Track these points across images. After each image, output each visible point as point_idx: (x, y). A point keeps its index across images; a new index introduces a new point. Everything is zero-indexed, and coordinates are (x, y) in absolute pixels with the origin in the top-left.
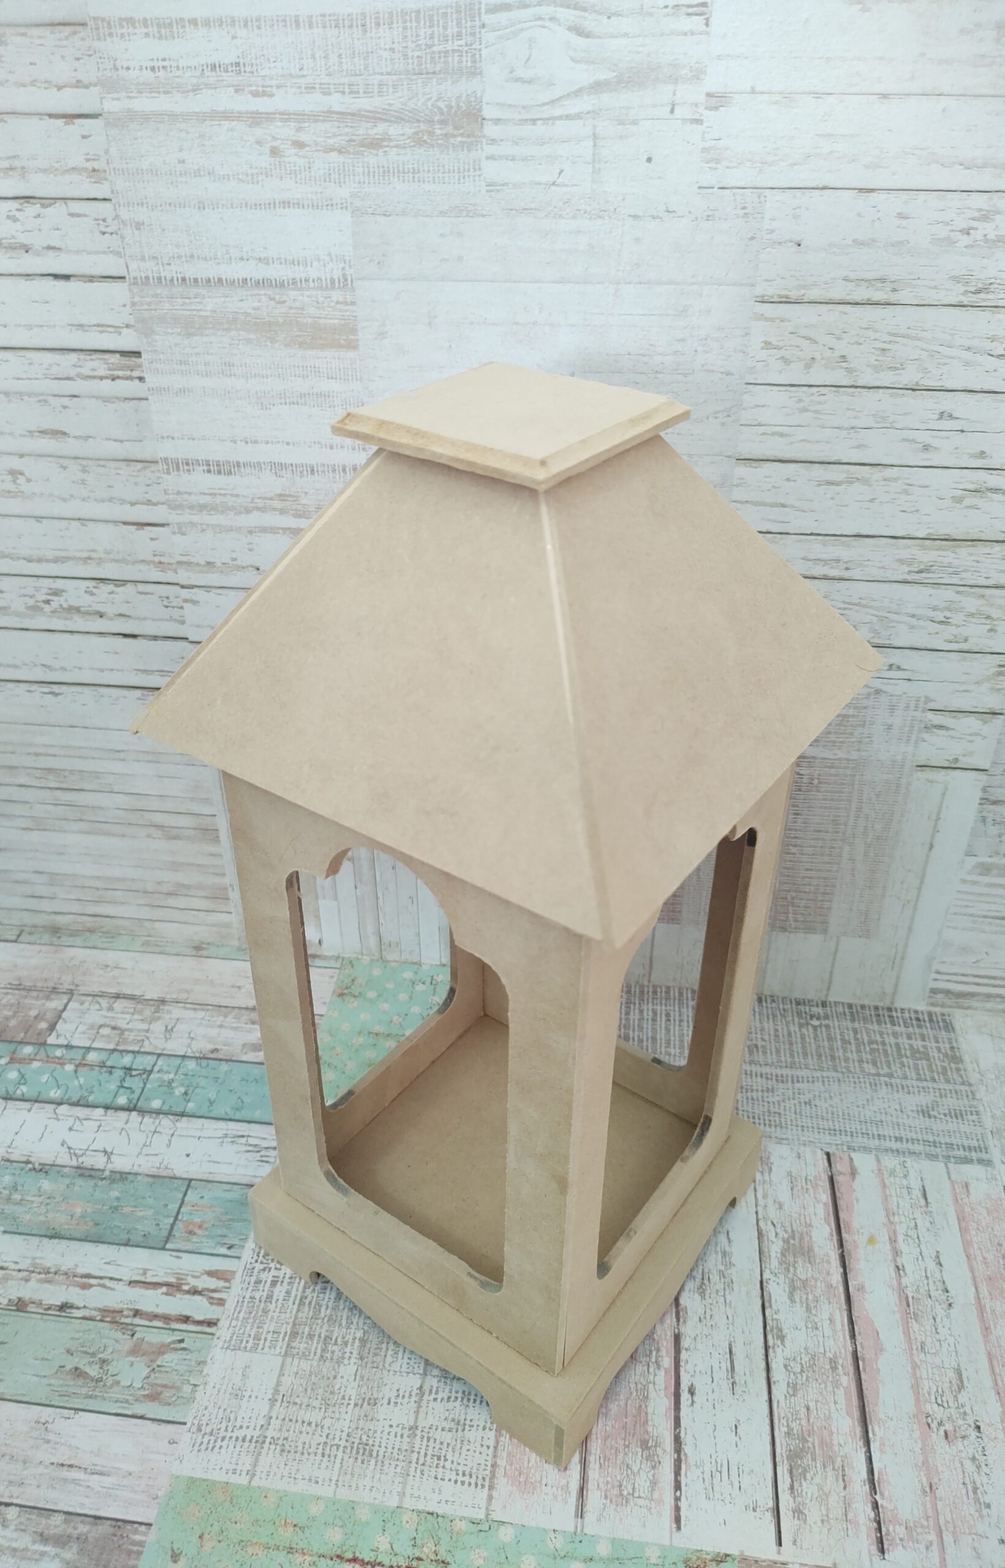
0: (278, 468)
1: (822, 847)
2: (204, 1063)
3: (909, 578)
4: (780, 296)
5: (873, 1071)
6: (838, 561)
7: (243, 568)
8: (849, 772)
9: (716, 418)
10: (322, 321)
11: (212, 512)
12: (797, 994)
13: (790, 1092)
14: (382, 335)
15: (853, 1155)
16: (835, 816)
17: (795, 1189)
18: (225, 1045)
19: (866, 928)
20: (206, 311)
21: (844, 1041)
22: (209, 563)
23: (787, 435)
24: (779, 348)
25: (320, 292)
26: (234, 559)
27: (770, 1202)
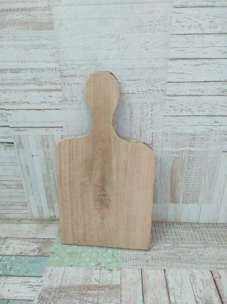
0: (32, 70)
1: (196, 178)
2: (17, 257)
3: (220, 94)
4: (181, 6)
5: (217, 243)
6: (200, 90)
7: (24, 103)
8: (204, 155)
9: (163, 46)
10: (42, 21)
11: (13, 85)
12: (190, 221)
13: (195, 252)
14: (61, 24)
15: (219, 271)
16: (200, 168)
17: (204, 285)
18: (24, 251)
19: (209, 201)
20: (7, 19)
21: (206, 234)
22: (13, 102)
23: (184, 51)
24: (180, 22)
25: (41, 11)
26: (21, 100)
27: (198, 290)
